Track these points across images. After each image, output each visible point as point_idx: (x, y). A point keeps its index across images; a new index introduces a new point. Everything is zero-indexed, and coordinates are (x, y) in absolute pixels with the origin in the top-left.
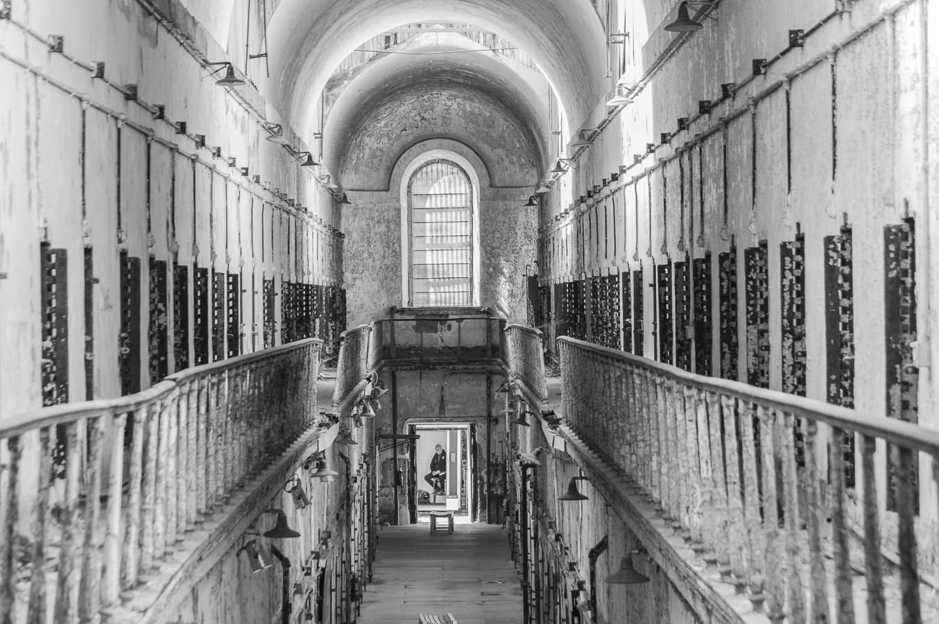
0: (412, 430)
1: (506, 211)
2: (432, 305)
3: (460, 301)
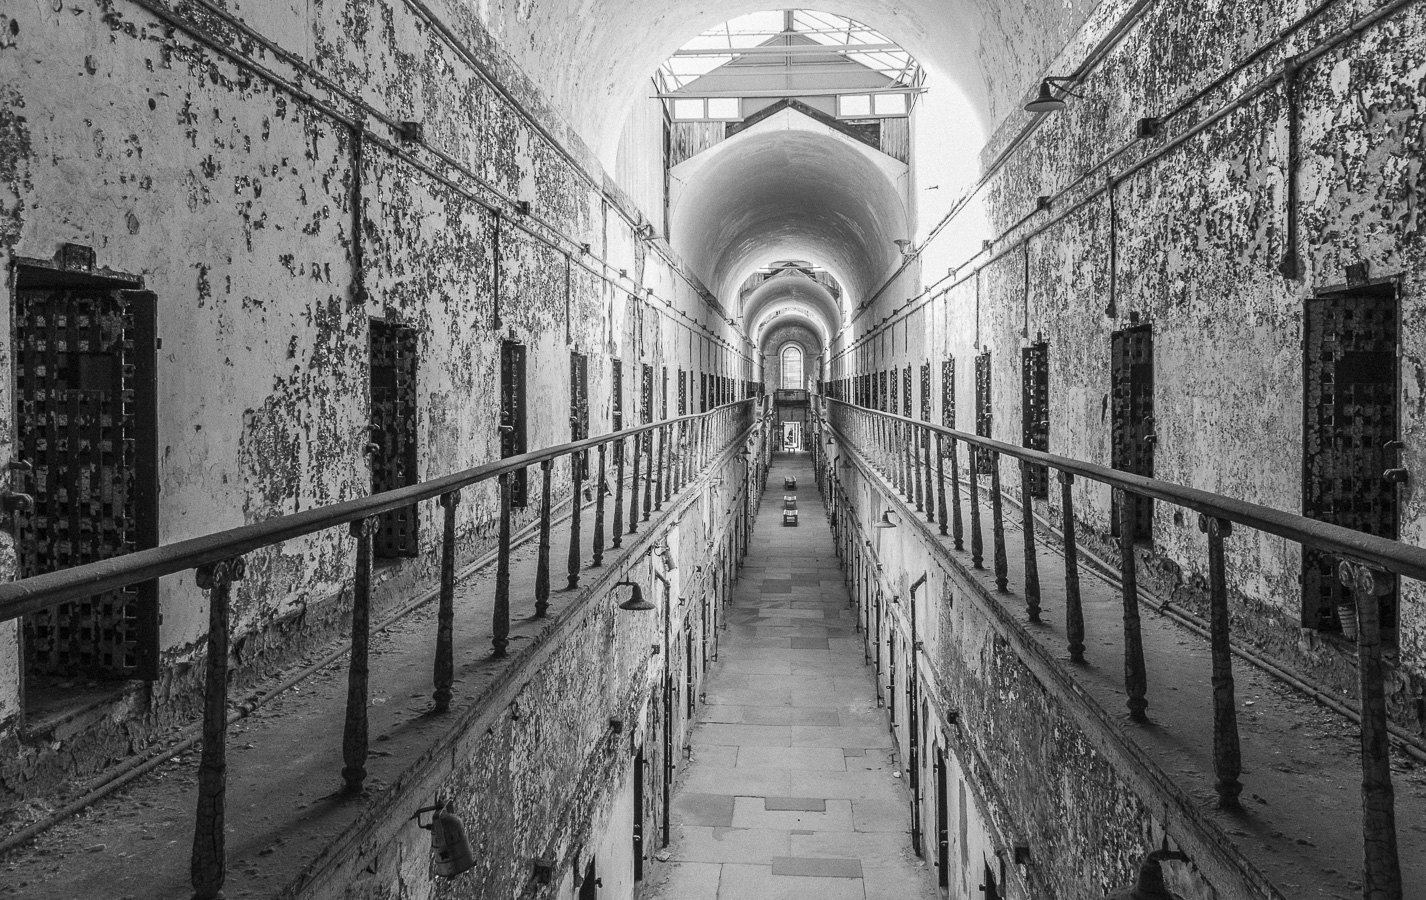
0: (783, 424)
1: (811, 361)
2: (789, 388)
3: (797, 387)
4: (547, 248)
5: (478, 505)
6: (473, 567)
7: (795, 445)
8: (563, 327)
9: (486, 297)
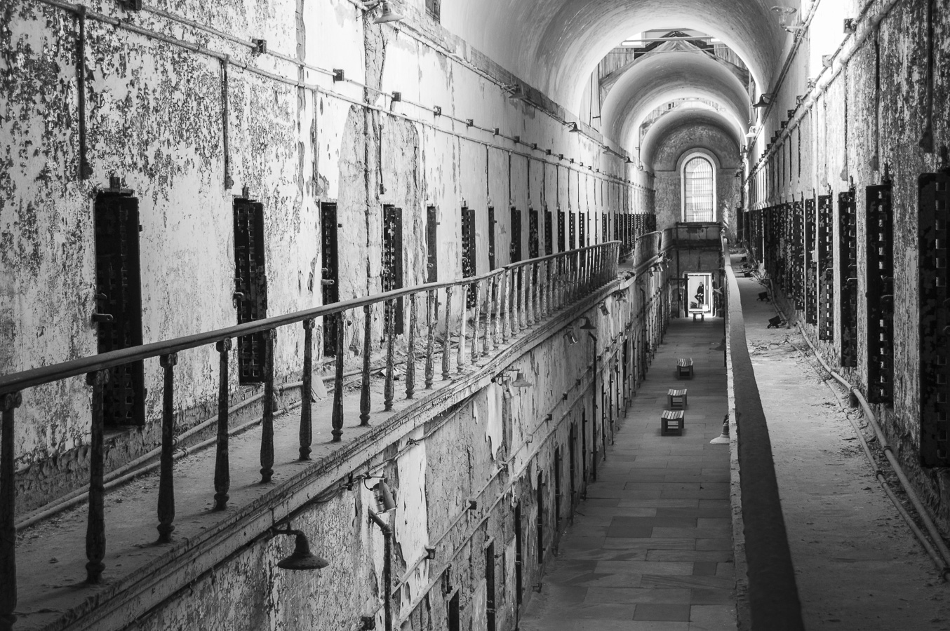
0: (686, 276)
1: (728, 179)
2: (695, 221)
3: (708, 220)
4: (182, 54)
5: (54, 427)
6: (41, 513)
7: (705, 308)
8: (217, 166)
9: (63, 135)
